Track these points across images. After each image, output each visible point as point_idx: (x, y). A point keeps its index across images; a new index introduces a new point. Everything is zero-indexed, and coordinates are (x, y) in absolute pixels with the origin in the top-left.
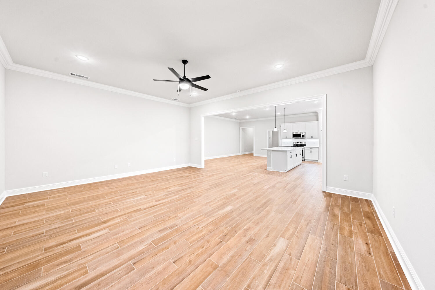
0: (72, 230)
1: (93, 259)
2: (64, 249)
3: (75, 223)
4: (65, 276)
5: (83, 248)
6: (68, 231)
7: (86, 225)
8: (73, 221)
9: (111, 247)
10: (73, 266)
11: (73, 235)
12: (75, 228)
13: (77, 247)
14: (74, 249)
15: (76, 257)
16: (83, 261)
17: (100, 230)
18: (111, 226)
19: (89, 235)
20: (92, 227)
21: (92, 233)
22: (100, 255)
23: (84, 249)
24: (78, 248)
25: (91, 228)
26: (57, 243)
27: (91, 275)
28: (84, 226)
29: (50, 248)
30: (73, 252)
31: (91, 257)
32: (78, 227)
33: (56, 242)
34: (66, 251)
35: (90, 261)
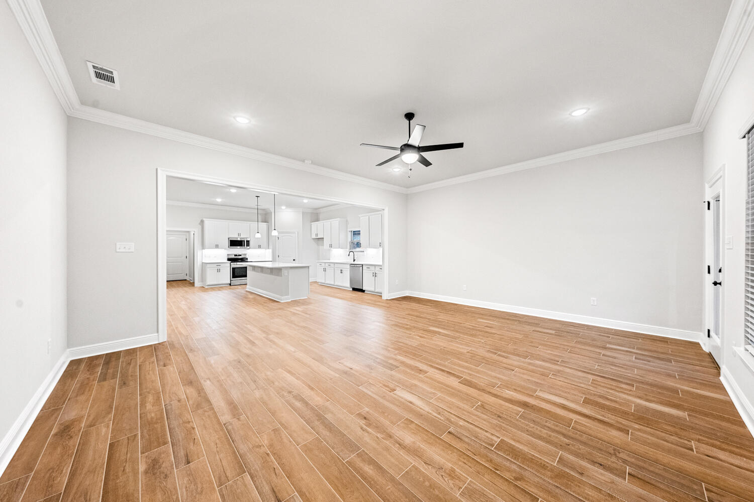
0: (576, 434)
1: (581, 383)
2: (603, 413)
3: (562, 447)
4: (611, 389)
5: (582, 397)
6: (584, 438)
7: (550, 424)
8: (561, 452)
9: (557, 379)
10: (601, 391)
11: (580, 422)
12: (570, 434)
13: (587, 404)
14: (592, 404)
15: (595, 395)
16: (591, 388)
17: (544, 400)
18: (528, 394)
19: (563, 405)
20: (548, 412)
21: (558, 405)
22: (575, 381)
23: (582, 395)
24: (587, 402)
25: (550, 411)
26: (608, 428)
27: (591, 377)
28: (554, 424)
29: (619, 429)
30: (594, 401)
31: (582, 385)
32: (564, 431)
33: (611, 432)
34: (602, 409)
35: (584, 384)
